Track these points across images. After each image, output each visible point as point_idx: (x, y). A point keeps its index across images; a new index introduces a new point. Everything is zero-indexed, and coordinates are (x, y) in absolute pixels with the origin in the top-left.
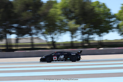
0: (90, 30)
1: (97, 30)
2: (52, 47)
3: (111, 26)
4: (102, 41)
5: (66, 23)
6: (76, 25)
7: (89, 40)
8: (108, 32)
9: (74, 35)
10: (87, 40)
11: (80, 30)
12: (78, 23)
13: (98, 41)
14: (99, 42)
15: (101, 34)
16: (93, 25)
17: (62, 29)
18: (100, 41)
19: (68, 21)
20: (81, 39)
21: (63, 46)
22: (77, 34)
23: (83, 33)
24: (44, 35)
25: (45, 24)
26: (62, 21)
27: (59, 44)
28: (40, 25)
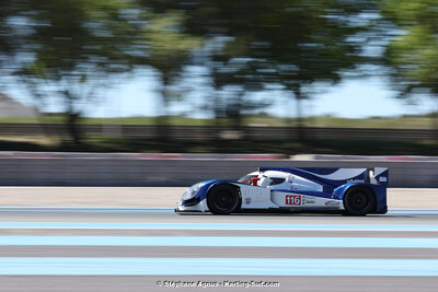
0: (252, 68)
1: (283, 67)
2: (68, 138)
3: (352, 48)
4: (312, 119)
5: (135, 26)
6: (182, 39)
7: (243, 112)
8: (336, 79)
9: (173, 88)
10: (233, 115)
11: (201, 64)
12: (193, 28)
13: (288, 120)
14: (293, 125)
15: (304, 89)
16: (266, 44)
17: (116, 55)
18: (300, 120)
19: (146, 19)
20: (205, 108)
21: (118, 135)
22: (186, 83)
23: (219, 81)
24: (24, 81)
25: (35, 28)
26: (114, 15)
27: (99, 127)
28: (10, 29)
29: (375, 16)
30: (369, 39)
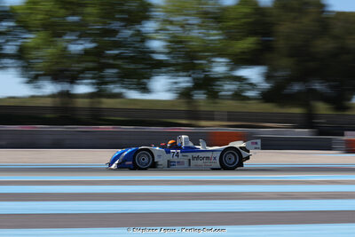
29: (12, 24)
30: (8, 41)
